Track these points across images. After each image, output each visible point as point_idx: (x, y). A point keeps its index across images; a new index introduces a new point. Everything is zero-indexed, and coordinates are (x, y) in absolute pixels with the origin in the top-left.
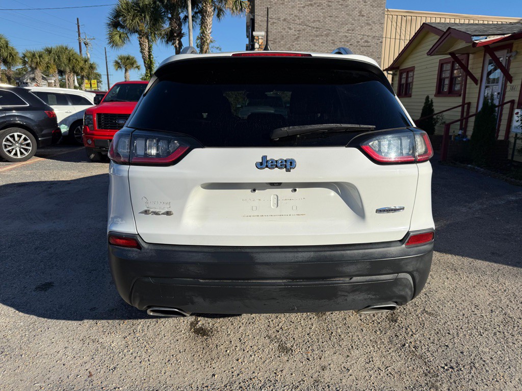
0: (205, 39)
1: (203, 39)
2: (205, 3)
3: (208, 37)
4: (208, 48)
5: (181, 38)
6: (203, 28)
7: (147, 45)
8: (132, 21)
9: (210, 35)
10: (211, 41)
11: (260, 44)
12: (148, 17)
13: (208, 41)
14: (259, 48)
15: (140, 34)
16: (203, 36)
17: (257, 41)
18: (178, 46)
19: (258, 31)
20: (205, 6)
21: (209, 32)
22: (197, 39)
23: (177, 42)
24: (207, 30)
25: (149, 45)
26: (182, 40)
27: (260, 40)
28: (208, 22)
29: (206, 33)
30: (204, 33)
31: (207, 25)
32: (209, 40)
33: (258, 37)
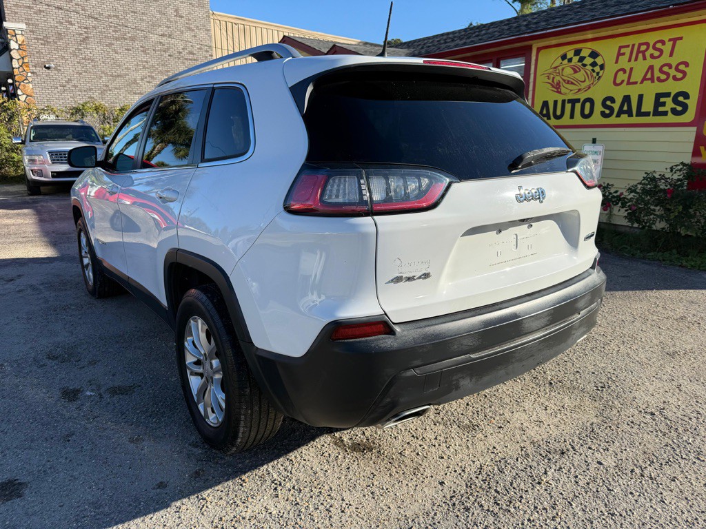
11: (20, 43)
14: (20, 49)
17: (14, 38)
19: (12, 21)
27: (18, 36)
33: (14, 31)
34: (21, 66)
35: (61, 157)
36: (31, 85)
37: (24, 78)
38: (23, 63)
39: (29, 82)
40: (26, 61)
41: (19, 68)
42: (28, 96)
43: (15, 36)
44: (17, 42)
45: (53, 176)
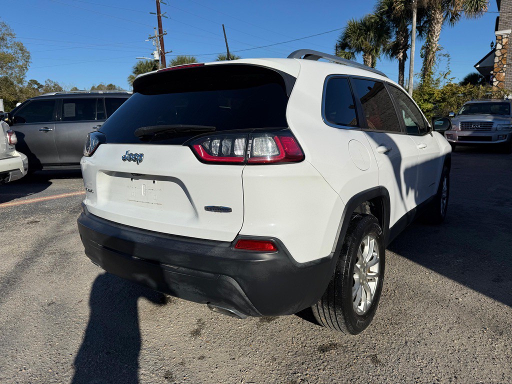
0: (430, 48)
1: (428, 48)
2: (434, 10)
3: (434, 45)
4: (433, 57)
5: (406, 50)
6: (430, 36)
7: (371, 61)
8: (357, 40)
9: (436, 43)
10: (438, 49)
11: (503, 44)
12: (372, 35)
13: (434, 50)
14: (502, 48)
15: (364, 52)
16: (429, 45)
17: (500, 42)
18: (402, 59)
19: (502, 30)
20: (433, 13)
21: (436, 40)
22: (422, 49)
23: (402, 54)
24: (434, 38)
25: (372, 61)
26: (407, 52)
27: (503, 40)
28: (435, 30)
29: (432, 41)
30: (430, 41)
31: (434, 33)
32: (436, 48)
33: (502, 36)
34: (501, 61)
35: (468, 126)
36: (504, 74)
37: (500, 69)
38: (503, 58)
39: (504, 72)
40: (505, 56)
41: (498, 62)
42: (500, 82)
43: (502, 40)
44: (501, 44)
45: (459, 139)
